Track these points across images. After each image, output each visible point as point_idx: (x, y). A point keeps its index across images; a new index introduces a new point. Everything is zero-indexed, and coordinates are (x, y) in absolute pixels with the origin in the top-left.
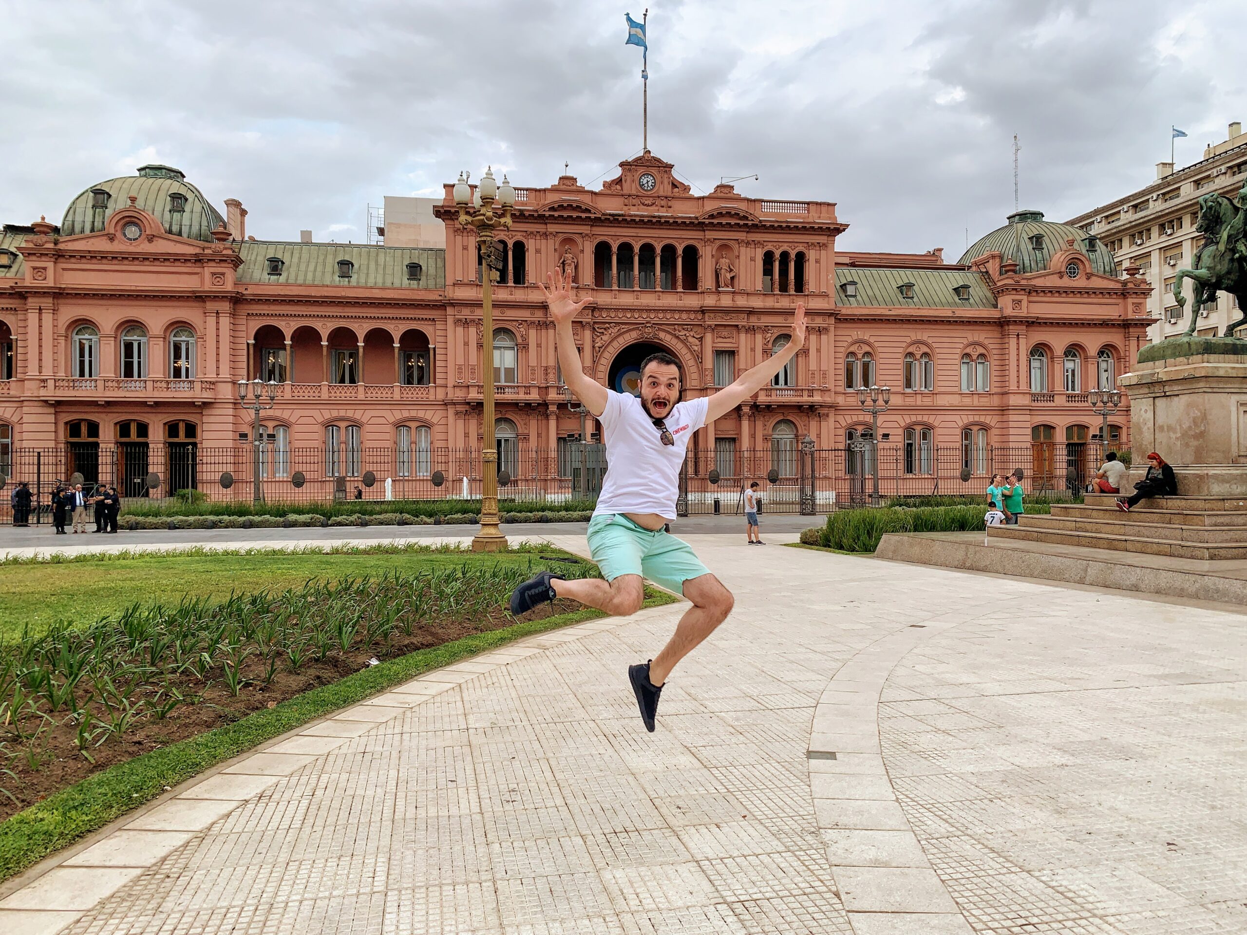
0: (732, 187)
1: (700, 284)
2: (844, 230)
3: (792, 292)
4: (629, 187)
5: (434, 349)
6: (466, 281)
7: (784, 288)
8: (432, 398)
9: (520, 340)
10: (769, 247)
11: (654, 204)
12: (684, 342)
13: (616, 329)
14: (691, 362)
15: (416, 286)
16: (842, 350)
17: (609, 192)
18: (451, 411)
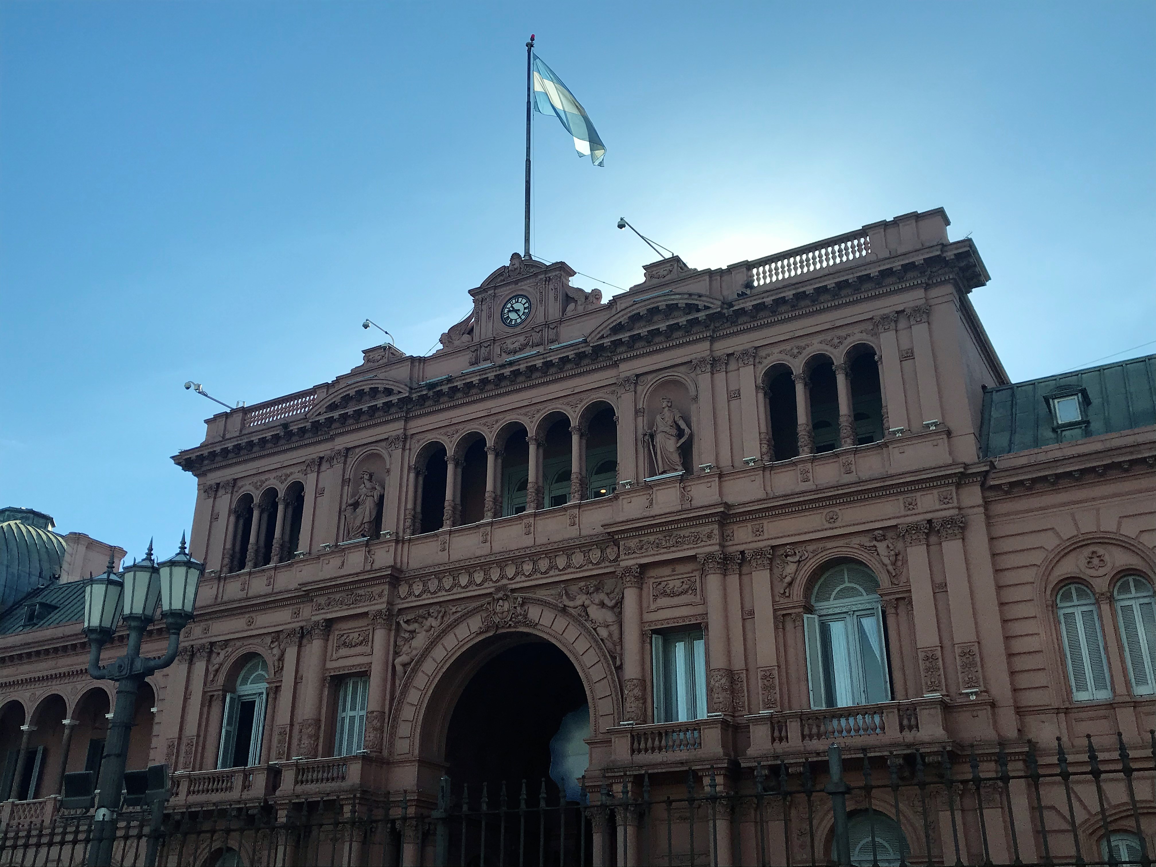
0: (681, 259)
1: (618, 477)
3: (848, 446)
4: (482, 330)
7: (824, 442)
9: (272, 674)
10: (775, 357)
11: (526, 345)
14: (600, 670)
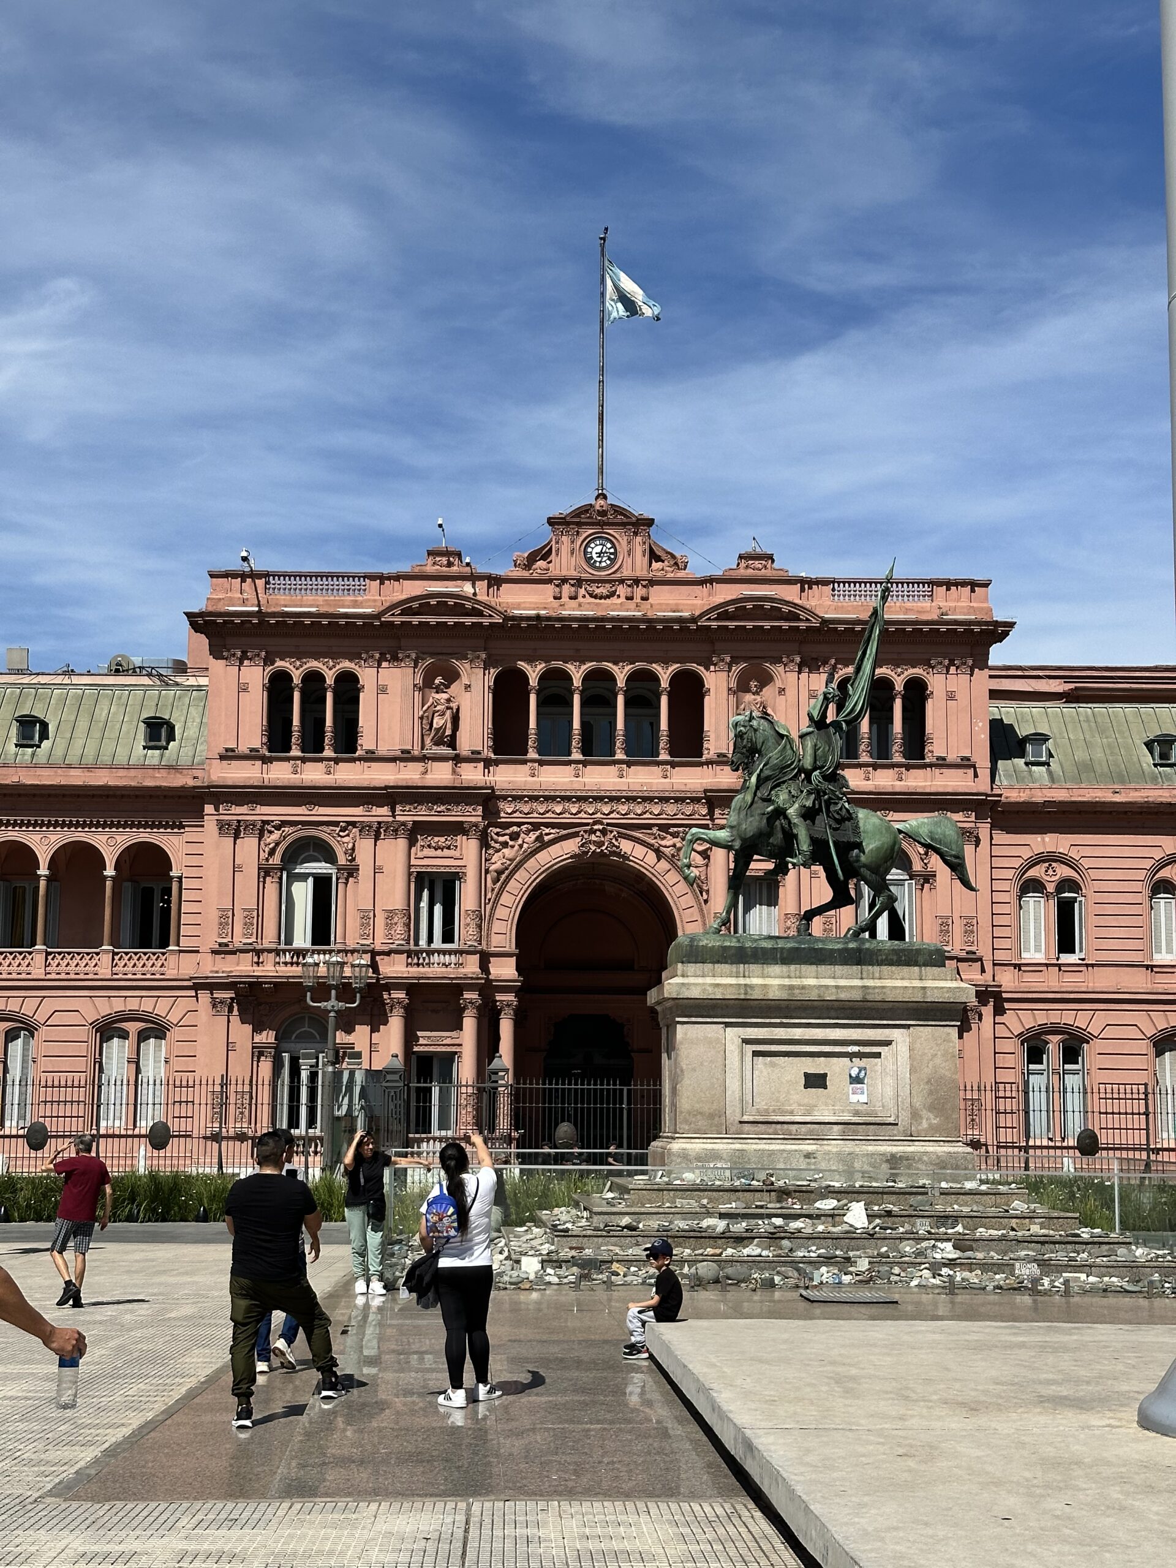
0: (770, 558)
1: (705, 745)
2: (1006, 634)
3: (898, 758)
4: (565, 563)
5: (180, 878)
6: (243, 749)
7: (882, 749)
8: (171, 973)
9: (342, 860)
11: (612, 594)
12: (672, 860)
13: (533, 836)
14: (688, 900)
15: (156, 761)
16: (1010, 874)
17: (526, 574)
18: (204, 996)
